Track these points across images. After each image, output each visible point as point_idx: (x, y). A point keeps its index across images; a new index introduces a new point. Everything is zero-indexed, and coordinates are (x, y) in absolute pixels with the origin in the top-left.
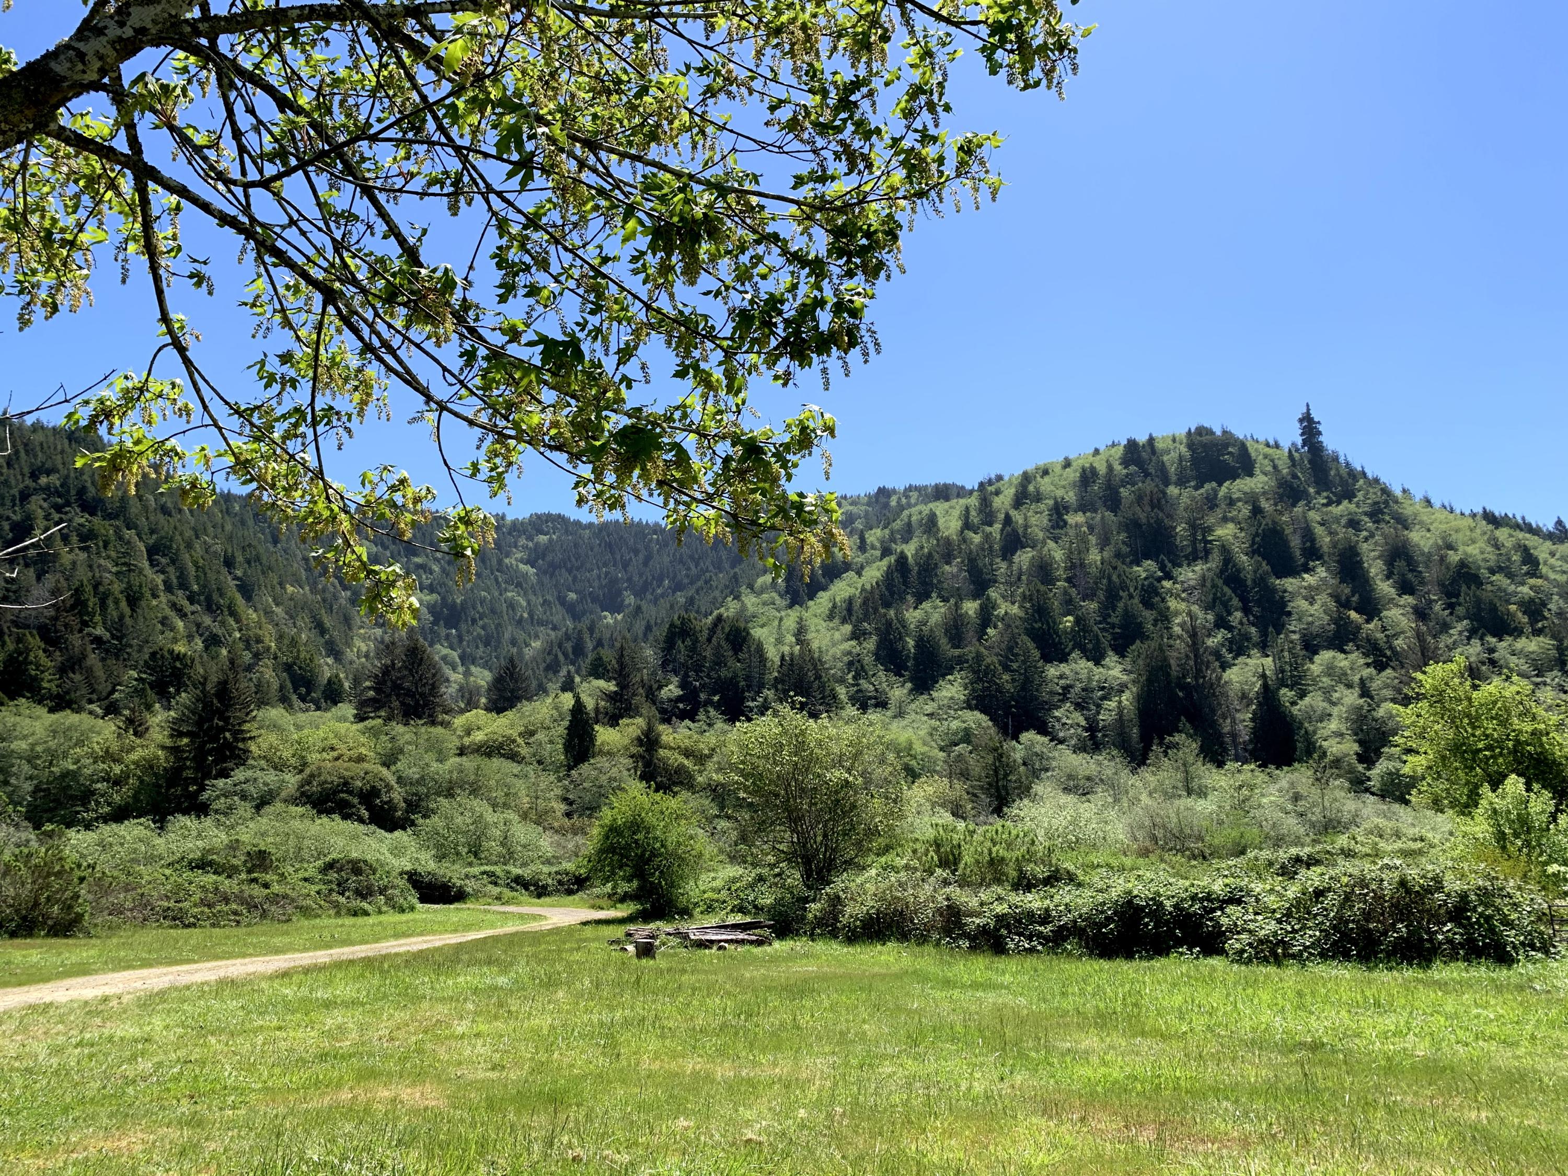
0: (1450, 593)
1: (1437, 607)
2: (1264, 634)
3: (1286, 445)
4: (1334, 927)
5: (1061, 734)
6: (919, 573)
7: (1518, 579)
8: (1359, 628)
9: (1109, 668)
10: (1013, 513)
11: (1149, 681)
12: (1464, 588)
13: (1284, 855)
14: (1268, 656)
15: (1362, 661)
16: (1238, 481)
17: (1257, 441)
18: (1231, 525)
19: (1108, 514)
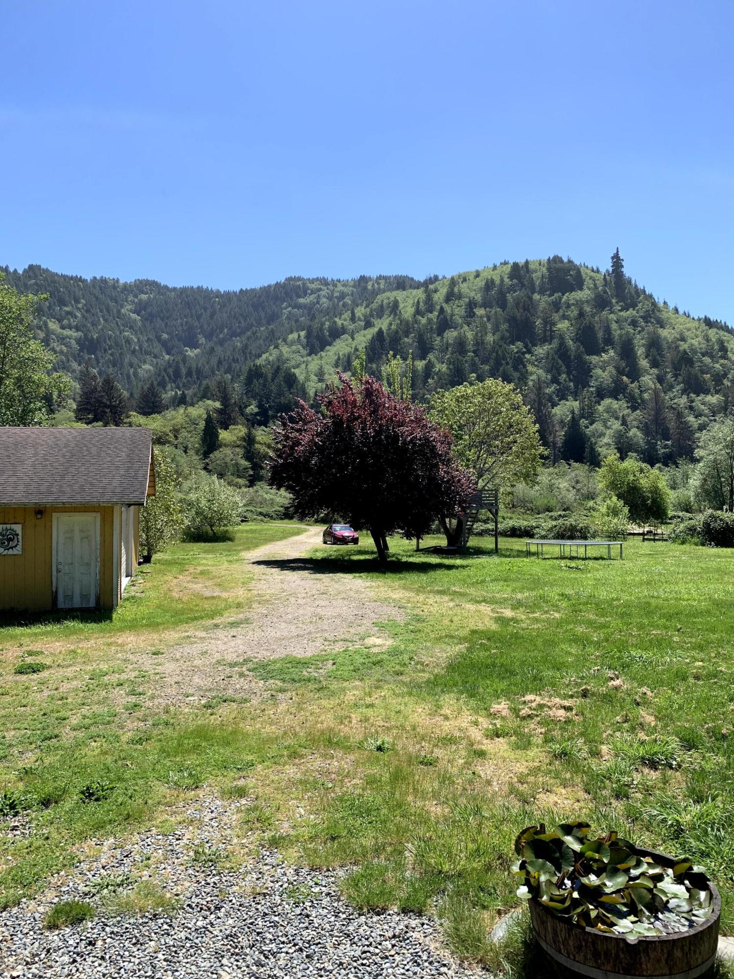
0: (676, 368)
1: (669, 376)
2: (576, 387)
3: (603, 270)
6: (390, 342)
7: (715, 360)
8: (627, 386)
10: (444, 305)
12: (684, 366)
14: (576, 400)
15: (625, 405)
16: (573, 293)
17: (587, 267)
18: (566, 321)
19: (498, 309)
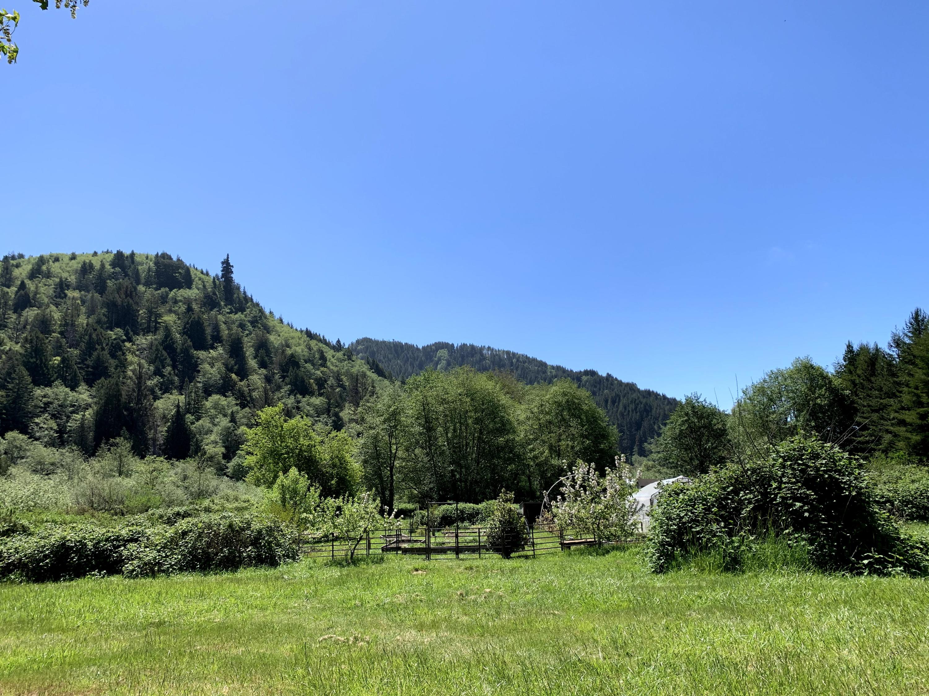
0: (284, 370)
1: (277, 377)
2: (182, 381)
3: (212, 274)
4: (190, 553)
5: (38, 434)
7: (316, 367)
8: (235, 384)
9: (80, 393)
10: (27, 282)
11: (107, 403)
12: (291, 368)
13: (170, 512)
14: (182, 395)
15: (234, 402)
16: (182, 290)
17: (197, 269)
18: (173, 315)
19: (96, 295)
